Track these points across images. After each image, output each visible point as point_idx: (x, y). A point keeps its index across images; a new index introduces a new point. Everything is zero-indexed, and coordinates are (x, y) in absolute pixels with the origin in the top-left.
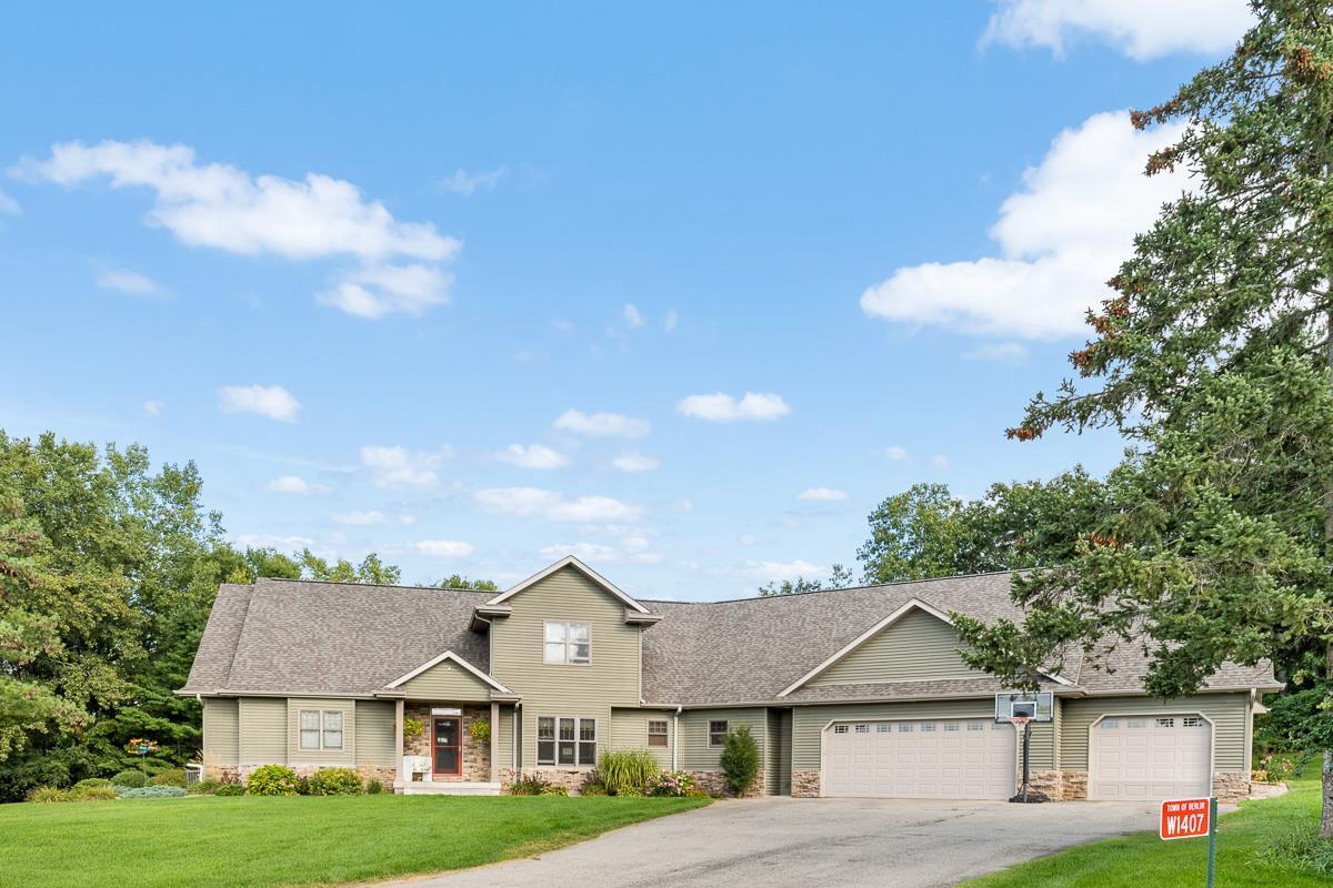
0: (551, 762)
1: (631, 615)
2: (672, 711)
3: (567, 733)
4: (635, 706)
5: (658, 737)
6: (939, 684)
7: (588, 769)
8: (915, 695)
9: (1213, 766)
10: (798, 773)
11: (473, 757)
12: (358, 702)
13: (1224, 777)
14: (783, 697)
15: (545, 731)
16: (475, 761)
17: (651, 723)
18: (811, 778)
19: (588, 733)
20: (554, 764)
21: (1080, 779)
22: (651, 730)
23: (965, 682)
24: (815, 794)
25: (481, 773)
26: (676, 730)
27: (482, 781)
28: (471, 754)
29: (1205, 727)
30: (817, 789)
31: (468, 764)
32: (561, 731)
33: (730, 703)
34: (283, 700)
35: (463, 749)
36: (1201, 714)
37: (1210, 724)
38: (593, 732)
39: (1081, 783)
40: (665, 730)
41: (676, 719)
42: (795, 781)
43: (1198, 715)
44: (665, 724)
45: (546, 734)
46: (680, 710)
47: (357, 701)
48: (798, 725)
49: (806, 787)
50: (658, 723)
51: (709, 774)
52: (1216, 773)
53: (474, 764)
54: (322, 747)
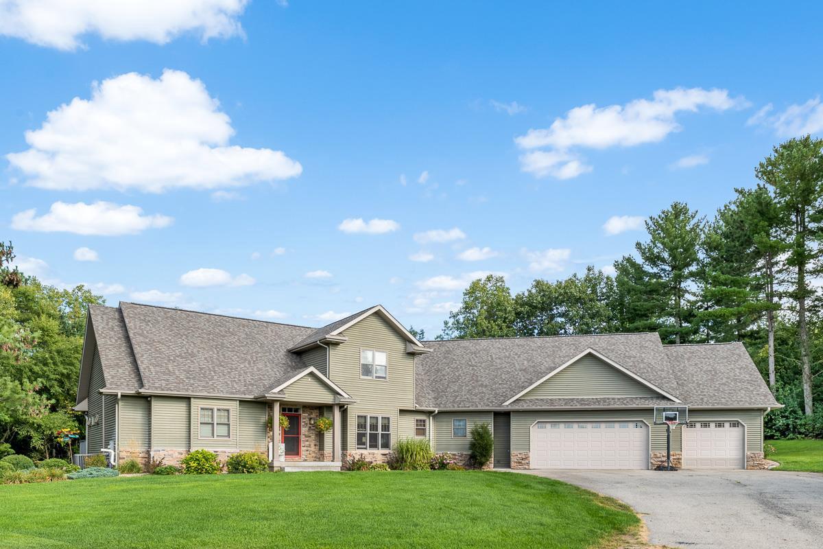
0: (365, 447)
1: (411, 348)
2: (430, 413)
3: (374, 427)
4: (412, 409)
5: (421, 431)
6: (604, 400)
7: (386, 451)
8: (592, 407)
9: (746, 449)
10: (515, 453)
11: (308, 443)
12: (242, 402)
13: (752, 455)
14: (507, 405)
15: (361, 426)
16: (310, 446)
17: (417, 420)
18: (524, 457)
19: (386, 427)
20: (366, 449)
21: (678, 457)
22: (417, 425)
23: (619, 399)
24: (527, 467)
25: (313, 455)
26: (431, 425)
27: (314, 461)
28: (307, 441)
29: (740, 428)
30: (528, 464)
31: (305, 448)
32: (371, 426)
33: (471, 408)
34: (187, 399)
35: (302, 438)
36: (740, 421)
37: (743, 426)
38: (389, 426)
39: (678, 459)
40: (424, 426)
41: (431, 418)
42: (513, 459)
43: (737, 421)
44: (424, 421)
45: (362, 428)
46: (437, 412)
47: (240, 401)
48: (515, 424)
49: (521, 463)
50: (421, 421)
51: (454, 455)
52: (748, 453)
53: (309, 449)
54: (215, 436)
